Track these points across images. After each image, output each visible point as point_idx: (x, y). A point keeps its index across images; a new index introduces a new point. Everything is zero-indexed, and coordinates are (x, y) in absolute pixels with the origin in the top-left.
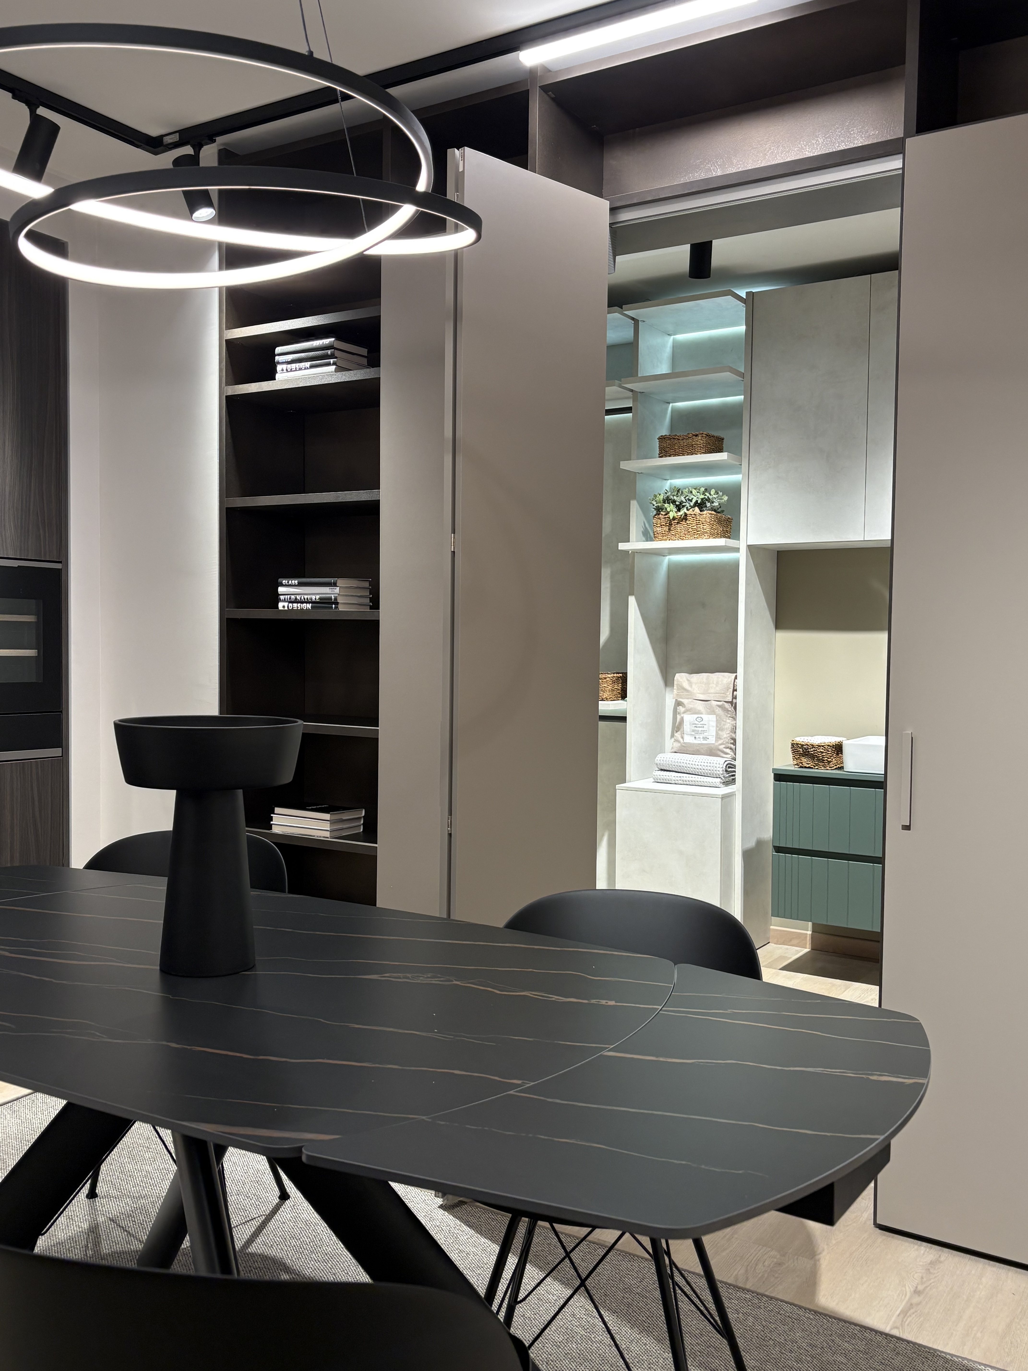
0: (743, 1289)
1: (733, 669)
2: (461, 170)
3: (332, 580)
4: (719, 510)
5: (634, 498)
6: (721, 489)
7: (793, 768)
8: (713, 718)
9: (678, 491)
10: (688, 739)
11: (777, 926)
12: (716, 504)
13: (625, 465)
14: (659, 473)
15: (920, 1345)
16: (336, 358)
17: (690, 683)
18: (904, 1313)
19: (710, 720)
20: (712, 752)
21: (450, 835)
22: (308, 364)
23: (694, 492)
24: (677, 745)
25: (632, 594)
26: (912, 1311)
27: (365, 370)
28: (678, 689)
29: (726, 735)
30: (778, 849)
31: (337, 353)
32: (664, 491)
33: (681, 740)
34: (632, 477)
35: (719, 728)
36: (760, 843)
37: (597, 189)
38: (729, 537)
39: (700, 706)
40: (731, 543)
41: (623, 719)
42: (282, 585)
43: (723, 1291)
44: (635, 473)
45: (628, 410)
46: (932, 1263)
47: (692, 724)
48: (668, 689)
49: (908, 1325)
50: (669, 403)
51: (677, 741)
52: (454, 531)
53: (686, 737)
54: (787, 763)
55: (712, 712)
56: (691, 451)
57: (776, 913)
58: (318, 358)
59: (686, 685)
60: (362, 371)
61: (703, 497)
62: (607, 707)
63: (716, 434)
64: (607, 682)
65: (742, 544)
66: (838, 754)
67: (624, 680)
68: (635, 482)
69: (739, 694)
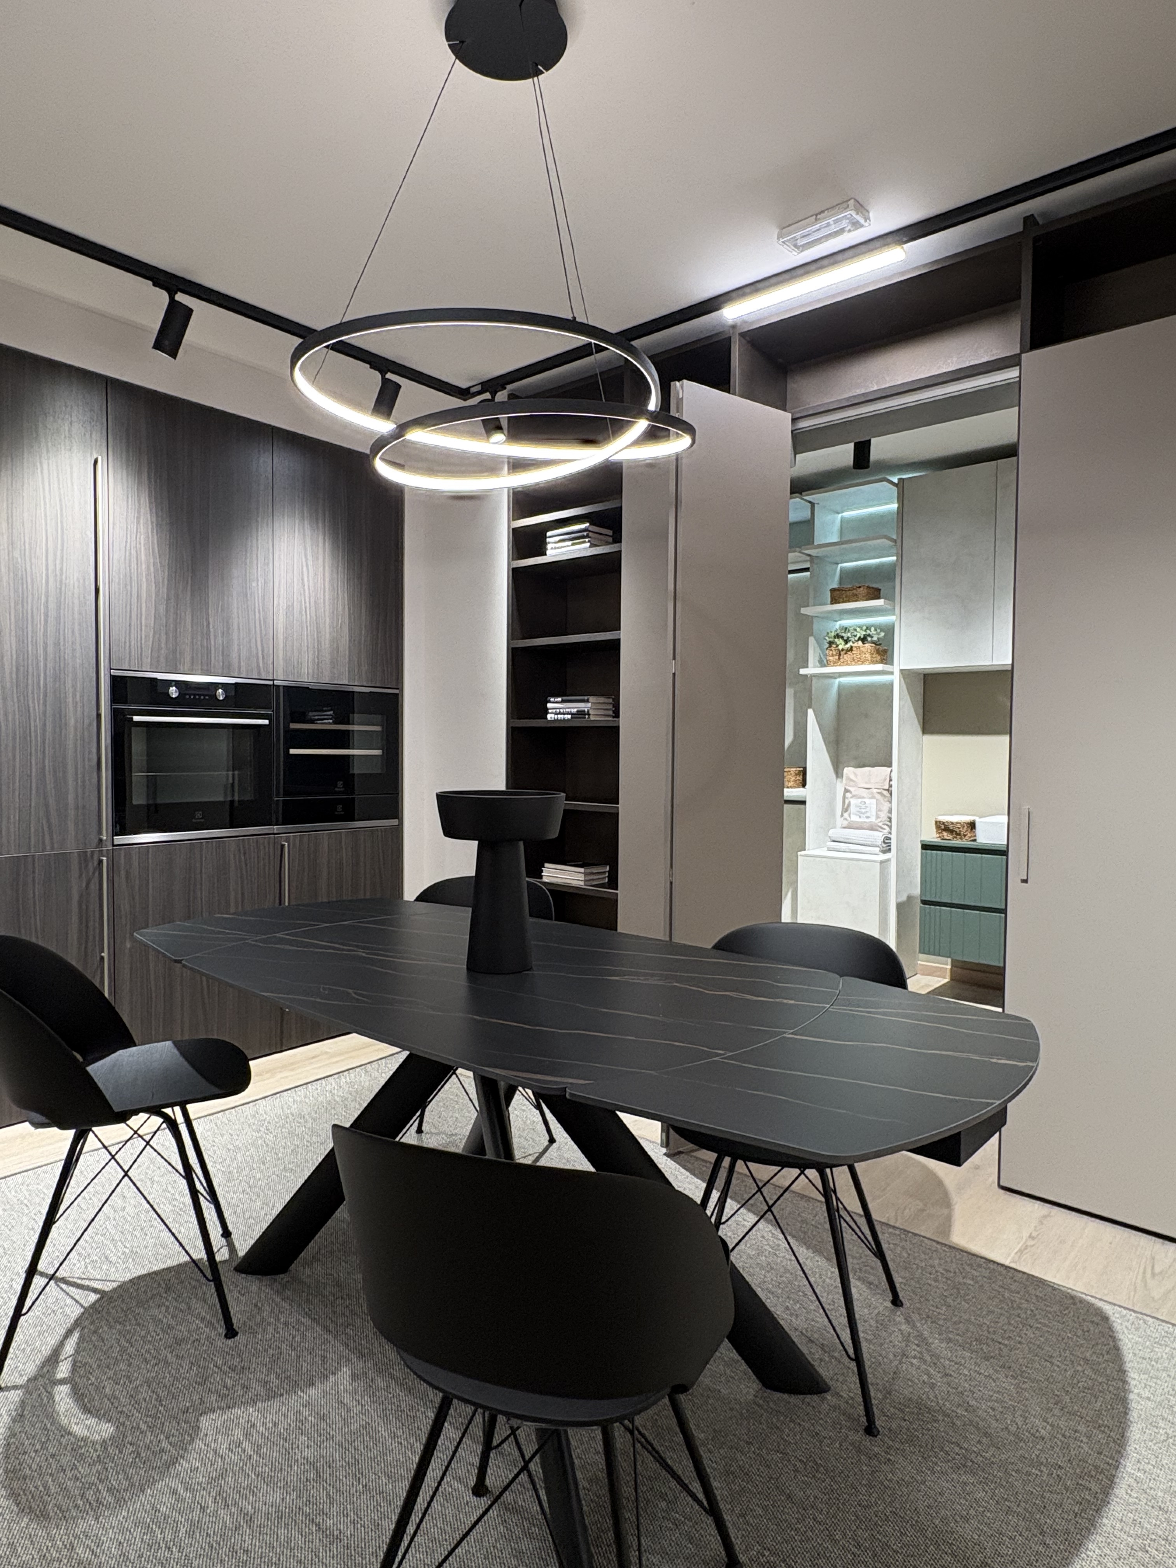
0: (894, 1227)
1: (889, 764)
2: (681, 396)
3: (586, 698)
4: (878, 643)
5: (812, 635)
6: (879, 627)
7: (936, 840)
8: (874, 801)
9: (846, 629)
10: (854, 818)
11: (924, 961)
12: (875, 638)
13: (803, 611)
14: (829, 617)
15: (1033, 1276)
16: (590, 537)
17: (856, 775)
18: (1021, 1251)
19: (872, 804)
20: (872, 828)
21: (671, 883)
22: (570, 543)
23: (858, 629)
24: (845, 823)
25: (810, 707)
26: (1026, 1251)
27: (612, 546)
28: (846, 780)
29: (884, 815)
30: (924, 902)
31: (591, 534)
32: (835, 629)
33: (848, 818)
34: (810, 619)
35: (879, 810)
36: (910, 898)
37: (782, 406)
38: (886, 664)
39: (864, 792)
40: (887, 668)
41: (803, 802)
42: (550, 702)
43: (878, 1227)
44: (812, 617)
45: (807, 570)
46: (1045, 1217)
47: (856, 806)
48: (839, 780)
49: (1024, 1260)
50: (838, 564)
51: (845, 819)
52: (674, 658)
53: (852, 816)
54: (932, 837)
55: (873, 797)
56: (856, 598)
57: (922, 951)
58: (578, 537)
59: (852, 777)
60: (608, 547)
61: (864, 633)
62: (790, 793)
63: (875, 586)
64: (791, 774)
65: (896, 669)
66: (972, 829)
67: (804, 773)
68: (812, 623)
69: (894, 783)
